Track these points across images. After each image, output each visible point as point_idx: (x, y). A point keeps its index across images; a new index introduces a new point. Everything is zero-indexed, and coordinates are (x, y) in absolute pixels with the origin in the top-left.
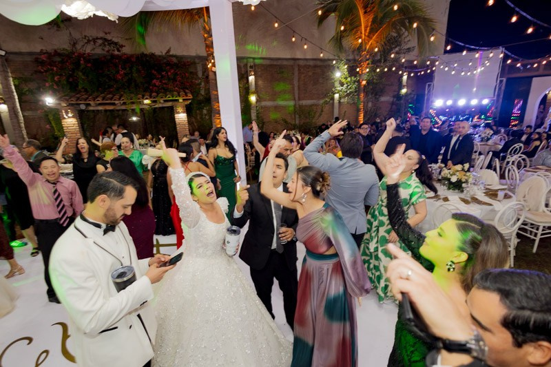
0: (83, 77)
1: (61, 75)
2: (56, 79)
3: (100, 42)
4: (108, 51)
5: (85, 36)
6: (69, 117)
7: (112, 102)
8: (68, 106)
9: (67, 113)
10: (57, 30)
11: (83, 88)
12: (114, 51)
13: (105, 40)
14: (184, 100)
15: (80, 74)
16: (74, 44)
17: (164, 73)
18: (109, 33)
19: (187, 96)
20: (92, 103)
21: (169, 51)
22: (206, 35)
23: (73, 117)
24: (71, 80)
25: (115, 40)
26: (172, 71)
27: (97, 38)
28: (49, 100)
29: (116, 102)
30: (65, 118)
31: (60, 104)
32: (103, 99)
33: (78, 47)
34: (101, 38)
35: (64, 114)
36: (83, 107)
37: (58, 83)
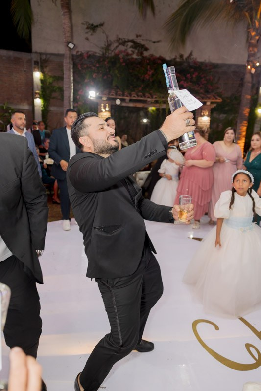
0: (118, 75)
1: (98, 73)
2: (94, 76)
3: (130, 44)
5: (120, 39)
6: (106, 111)
7: (146, 99)
8: (106, 100)
9: (105, 107)
10: (92, 35)
11: (116, 86)
14: (212, 103)
15: (116, 72)
16: (109, 46)
17: (188, 75)
18: (140, 36)
19: (216, 99)
20: (127, 98)
21: (191, 54)
22: (253, 34)
23: (108, 111)
24: (105, 77)
25: (142, 43)
26: (197, 74)
27: (129, 41)
28: (92, 94)
29: (149, 99)
30: (102, 112)
31: (101, 98)
33: (112, 48)
34: (132, 41)
35: (102, 107)
36: (118, 102)
37: (94, 80)
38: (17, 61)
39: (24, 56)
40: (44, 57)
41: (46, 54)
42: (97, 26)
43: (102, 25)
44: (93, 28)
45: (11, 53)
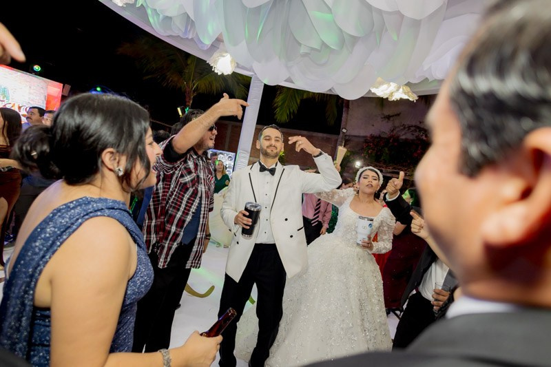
0: (387, 152)
1: (374, 150)
2: (369, 152)
3: (412, 129)
4: (417, 137)
5: (403, 125)
11: (384, 159)
12: (422, 136)
13: (418, 127)
15: (386, 149)
16: (393, 130)
24: (379, 153)
27: (412, 126)
28: (358, 164)
32: (394, 168)
34: (415, 126)
37: (370, 155)
38: (328, 140)
39: (333, 137)
40: (347, 137)
41: (349, 136)
42: (393, 116)
43: (398, 115)
44: (388, 117)
45: (325, 135)
